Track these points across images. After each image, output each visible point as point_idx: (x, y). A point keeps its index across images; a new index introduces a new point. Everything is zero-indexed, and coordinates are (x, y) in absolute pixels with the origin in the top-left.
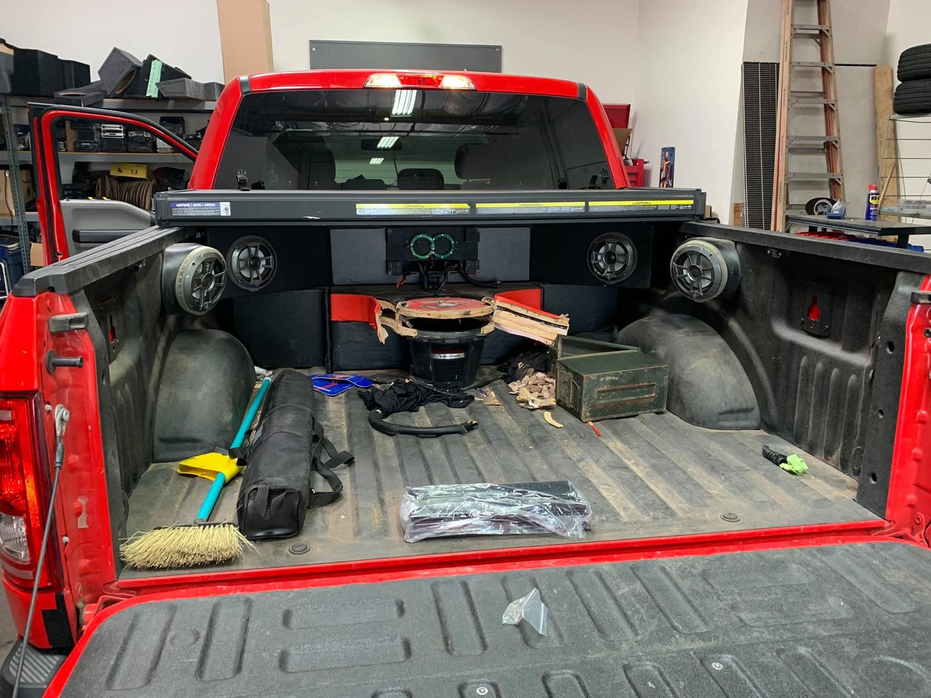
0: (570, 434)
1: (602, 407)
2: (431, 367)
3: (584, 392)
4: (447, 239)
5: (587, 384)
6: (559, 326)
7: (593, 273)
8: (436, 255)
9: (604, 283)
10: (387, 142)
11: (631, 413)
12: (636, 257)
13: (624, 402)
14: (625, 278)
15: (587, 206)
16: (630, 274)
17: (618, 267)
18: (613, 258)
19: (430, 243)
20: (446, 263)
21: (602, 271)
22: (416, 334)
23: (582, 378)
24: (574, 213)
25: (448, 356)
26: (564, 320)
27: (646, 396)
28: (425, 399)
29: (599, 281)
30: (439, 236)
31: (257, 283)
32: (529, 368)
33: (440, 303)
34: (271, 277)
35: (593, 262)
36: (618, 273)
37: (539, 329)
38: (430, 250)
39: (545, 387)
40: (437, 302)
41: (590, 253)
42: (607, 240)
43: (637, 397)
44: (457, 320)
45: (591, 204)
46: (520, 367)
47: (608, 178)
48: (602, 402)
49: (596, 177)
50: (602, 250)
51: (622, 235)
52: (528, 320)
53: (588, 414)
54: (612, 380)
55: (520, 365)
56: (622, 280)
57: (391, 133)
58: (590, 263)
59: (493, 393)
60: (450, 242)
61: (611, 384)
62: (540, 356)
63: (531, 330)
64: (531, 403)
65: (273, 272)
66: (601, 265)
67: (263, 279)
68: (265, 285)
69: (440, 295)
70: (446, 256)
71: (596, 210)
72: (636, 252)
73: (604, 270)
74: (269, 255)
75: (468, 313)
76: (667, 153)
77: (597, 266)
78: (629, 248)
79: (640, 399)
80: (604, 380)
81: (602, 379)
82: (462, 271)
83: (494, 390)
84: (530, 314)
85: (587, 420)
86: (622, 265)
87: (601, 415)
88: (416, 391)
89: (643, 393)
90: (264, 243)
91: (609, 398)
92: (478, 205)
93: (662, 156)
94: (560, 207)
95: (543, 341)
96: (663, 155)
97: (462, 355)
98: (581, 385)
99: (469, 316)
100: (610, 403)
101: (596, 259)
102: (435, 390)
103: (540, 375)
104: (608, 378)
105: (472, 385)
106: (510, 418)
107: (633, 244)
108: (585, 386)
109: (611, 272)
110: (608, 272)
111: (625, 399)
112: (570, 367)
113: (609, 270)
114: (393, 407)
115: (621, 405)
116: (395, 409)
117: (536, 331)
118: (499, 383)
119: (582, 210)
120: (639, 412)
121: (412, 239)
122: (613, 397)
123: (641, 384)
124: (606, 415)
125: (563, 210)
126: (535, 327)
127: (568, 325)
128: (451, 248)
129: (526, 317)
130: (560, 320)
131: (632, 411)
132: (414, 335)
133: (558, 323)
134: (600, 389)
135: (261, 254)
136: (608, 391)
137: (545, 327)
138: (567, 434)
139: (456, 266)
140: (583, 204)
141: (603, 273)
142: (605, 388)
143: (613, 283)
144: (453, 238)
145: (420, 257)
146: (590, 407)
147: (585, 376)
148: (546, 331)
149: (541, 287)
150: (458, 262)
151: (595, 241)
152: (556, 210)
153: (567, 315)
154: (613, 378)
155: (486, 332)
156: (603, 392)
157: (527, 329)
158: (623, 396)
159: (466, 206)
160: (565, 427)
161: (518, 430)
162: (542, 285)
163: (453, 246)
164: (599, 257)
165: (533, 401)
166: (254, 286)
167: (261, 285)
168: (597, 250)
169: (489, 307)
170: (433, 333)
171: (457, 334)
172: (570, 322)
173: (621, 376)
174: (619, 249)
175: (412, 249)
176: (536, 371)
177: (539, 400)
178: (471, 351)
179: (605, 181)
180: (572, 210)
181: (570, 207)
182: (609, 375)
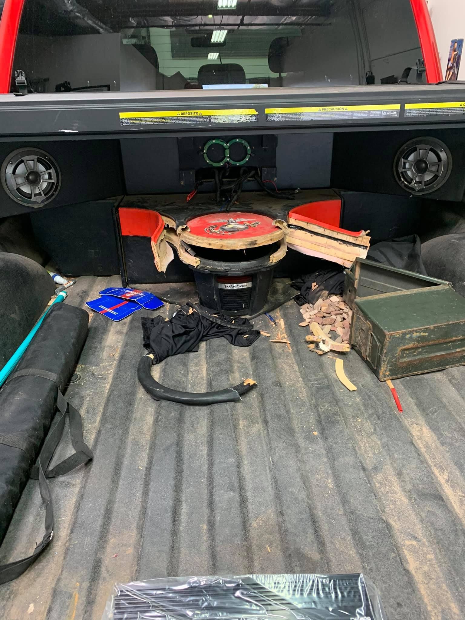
0: (364, 405)
1: (405, 365)
2: (215, 297)
3: (385, 351)
4: (242, 144)
5: (390, 343)
6: (359, 246)
7: (400, 183)
8: (232, 162)
9: (411, 194)
10: (219, 36)
11: (438, 368)
12: (451, 167)
13: (432, 358)
14: (435, 189)
15: (402, 109)
16: (440, 186)
17: (428, 177)
18: (424, 165)
19: (224, 149)
20: (242, 171)
21: (410, 181)
22: (198, 264)
23: (384, 335)
24: (386, 119)
25: (235, 286)
26: (364, 238)
27: (458, 350)
28: (207, 334)
29: (406, 192)
30: (234, 141)
31: (39, 199)
32: (323, 290)
33: (228, 223)
34: (55, 191)
35: (401, 170)
36: (427, 184)
37: (336, 248)
38: (225, 157)
39: (339, 318)
40: (225, 221)
41: (399, 159)
42: (419, 146)
43: (448, 352)
44: (241, 250)
45: (408, 106)
46: (314, 288)
47: (424, 71)
48: (405, 360)
49: (409, 69)
50: (411, 157)
51: (437, 140)
52: (325, 239)
53: (388, 373)
54: (419, 337)
55: (314, 286)
56: (430, 191)
57: (221, 26)
58: (397, 171)
59: (282, 322)
60: (245, 148)
61: (418, 341)
62: (336, 277)
63: (327, 251)
64: (321, 345)
65: (57, 187)
66: (409, 173)
67: (45, 195)
68: (50, 200)
69: (232, 209)
70: (242, 163)
71: (413, 114)
72: (451, 161)
73: (412, 180)
74: (51, 168)
75: (254, 243)
76: (456, 44)
77: (404, 175)
78: (443, 155)
79: (449, 354)
80: (411, 337)
81: (408, 336)
82: (259, 179)
83: (285, 316)
84: (328, 232)
85: (385, 379)
86: (433, 175)
87: (403, 373)
88: (197, 326)
89: (455, 347)
90: (42, 155)
91: (414, 356)
92: (268, 111)
93: (451, 47)
94: (369, 111)
95: (340, 262)
96: (453, 46)
97: (248, 285)
98: (382, 342)
99: (256, 246)
100: (415, 360)
101: (404, 167)
102: (219, 322)
103: (335, 299)
104: (415, 335)
105: (262, 311)
106: (296, 368)
107: (448, 151)
108: (387, 344)
109: (420, 183)
110: (416, 182)
111: (432, 355)
112: (370, 316)
113: (417, 180)
114: (168, 352)
115: (427, 361)
116: (170, 352)
117: (333, 251)
118: (291, 306)
119: (395, 114)
120: (447, 367)
121: (205, 144)
122: (420, 353)
123: (454, 338)
124: (410, 372)
125: (373, 115)
126: (332, 247)
127: (368, 245)
128: (246, 154)
129: (323, 236)
130: (360, 239)
131: (439, 366)
132: (196, 265)
133: (358, 243)
134: (404, 347)
135: (41, 168)
136: (412, 348)
137: (344, 247)
138: (361, 404)
139: (253, 173)
140: (398, 107)
141: (410, 183)
142: (411, 345)
143: (421, 194)
144: (249, 143)
145: (215, 165)
146: (391, 366)
147: (387, 333)
148: (344, 251)
149: (341, 196)
150: (255, 169)
151: (404, 147)
152: (364, 116)
153: (368, 231)
154: (422, 334)
155: (275, 261)
156: (408, 349)
157: (323, 250)
158: (431, 352)
159: (253, 112)
160: (359, 391)
161: (303, 394)
162: (342, 193)
163: (249, 152)
164: (407, 166)
165: (324, 342)
166: (35, 203)
167: (42, 202)
168: (406, 157)
169: (281, 231)
170: (216, 263)
171: (243, 264)
172: (371, 242)
173: (432, 331)
174: (432, 156)
175: (205, 155)
176: (330, 294)
177: (331, 342)
178: (258, 281)
179: (420, 75)
180: (384, 115)
181: (382, 111)
182: (417, 331)
